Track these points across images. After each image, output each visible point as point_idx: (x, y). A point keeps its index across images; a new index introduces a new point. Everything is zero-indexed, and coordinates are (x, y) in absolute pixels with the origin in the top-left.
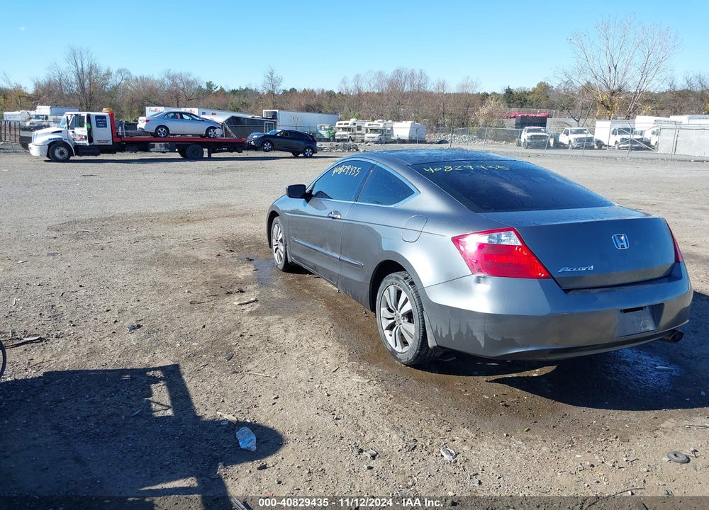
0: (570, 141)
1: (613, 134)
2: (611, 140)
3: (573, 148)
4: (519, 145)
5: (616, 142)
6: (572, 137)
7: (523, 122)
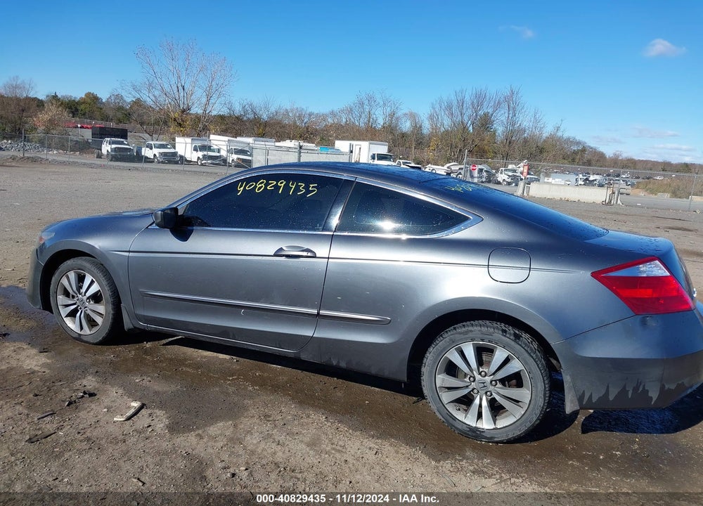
0: (155, 155)
1: (194, 150)
2: (193, 156)
3: (159, 162)
4: (100, 156)
5: (199, 157)
6: (156, 151)
7: (101, 134)
